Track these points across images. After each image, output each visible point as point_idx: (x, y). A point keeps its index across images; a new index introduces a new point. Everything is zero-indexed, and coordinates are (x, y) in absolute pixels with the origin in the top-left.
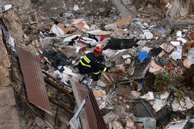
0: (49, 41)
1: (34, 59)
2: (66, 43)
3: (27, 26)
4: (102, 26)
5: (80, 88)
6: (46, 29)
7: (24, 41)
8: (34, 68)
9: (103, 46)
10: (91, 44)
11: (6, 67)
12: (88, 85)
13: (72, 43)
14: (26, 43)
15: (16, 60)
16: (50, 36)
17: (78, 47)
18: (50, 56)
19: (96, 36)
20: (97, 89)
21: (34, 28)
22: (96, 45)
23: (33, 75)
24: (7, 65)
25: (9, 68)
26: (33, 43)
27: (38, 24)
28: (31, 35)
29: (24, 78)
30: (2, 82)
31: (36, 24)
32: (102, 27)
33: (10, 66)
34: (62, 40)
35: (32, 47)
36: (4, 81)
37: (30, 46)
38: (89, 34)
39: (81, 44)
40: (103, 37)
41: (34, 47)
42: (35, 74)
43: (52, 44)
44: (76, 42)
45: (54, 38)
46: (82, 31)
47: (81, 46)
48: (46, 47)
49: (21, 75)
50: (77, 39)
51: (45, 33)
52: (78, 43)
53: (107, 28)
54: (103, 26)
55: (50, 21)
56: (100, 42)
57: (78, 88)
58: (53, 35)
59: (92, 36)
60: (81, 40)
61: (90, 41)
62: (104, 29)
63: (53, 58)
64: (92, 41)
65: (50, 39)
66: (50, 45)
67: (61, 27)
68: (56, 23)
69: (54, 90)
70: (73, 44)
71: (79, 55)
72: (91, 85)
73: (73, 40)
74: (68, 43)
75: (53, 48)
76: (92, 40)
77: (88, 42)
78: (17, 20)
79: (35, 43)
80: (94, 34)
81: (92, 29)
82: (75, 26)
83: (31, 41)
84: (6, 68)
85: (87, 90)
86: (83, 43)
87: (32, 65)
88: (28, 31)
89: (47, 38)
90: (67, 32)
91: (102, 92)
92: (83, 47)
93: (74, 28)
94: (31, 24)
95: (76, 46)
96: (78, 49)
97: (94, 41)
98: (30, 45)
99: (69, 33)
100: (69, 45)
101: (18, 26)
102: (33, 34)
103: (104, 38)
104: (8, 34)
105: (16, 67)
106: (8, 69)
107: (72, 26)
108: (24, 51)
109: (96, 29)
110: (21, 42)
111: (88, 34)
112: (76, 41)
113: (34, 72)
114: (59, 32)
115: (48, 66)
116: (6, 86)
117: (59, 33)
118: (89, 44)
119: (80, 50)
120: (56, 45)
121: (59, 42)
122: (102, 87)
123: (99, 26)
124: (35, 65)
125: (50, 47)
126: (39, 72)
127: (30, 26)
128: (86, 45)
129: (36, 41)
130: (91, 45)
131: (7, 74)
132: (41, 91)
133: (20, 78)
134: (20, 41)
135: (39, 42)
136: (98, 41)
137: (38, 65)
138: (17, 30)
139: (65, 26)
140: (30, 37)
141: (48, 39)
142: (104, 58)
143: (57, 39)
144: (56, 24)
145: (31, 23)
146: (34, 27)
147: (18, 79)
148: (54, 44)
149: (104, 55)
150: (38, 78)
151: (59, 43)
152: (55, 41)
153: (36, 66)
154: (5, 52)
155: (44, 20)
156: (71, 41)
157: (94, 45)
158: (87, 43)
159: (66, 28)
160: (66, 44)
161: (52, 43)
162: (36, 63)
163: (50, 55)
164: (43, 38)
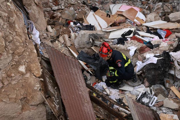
0: (87, 36)
1: (73, 64)
2: (113, 40)
3: (49, 14)
4: (165, 15)
5: (141, 111)
6: (77, 18)
7: (48, 37)
8: (74, 78)
9: (172, 45)
10: (152, 42)
11: (35, 75)
12: (150, 105)
13: (122, 40)
14: (51, 40)
15: (45, 65)
16: (87, 30)
17: (133, 47)
18: (90, 61)
19: (158, 31)
20: (164, 112)
21: (60, 17)
22: (159, 43)
23: (73, 89)
24: (37, 72)
25: (39, 77)
26: (61, 39)
27: (66, 10)
28: (58, 28)
29: (61, 93)
30: (29, 98)
31: (61, 10)
32: (164, 17)
33: (41, 73)
34: (106, 35)
35: (60, 46)
36: (32, 98)
37: (57, 45)
38: (147, 27)
39: (136, 42)
40: (169, 32)
41: (62, 46)
42: (76, 88)
43: (92, 42)
44: (129, 39)
45: (94, 32)
46: (134, 23)
47: (137, 46)
48: (82, 46)
49: (56, 88)
50: (130, 34)
51: (79, 24)
52: (132, 41)
53: (173, 18)
54: (167, 15)
55: (82, 7)
56: (164, 39)
57: (138, 110)
58: (90, 27)
59: (151, 30)
60: (136, 36)
61: (151, 37)
62: (168, 20)
63: (95, 64)
64: (153, 38)
65: (88, 34)
66: (88, 43)
67: (102, 16)
68: (95, 9)
69: (102, 112)
70: (124, 42)
71: (135, 59)
72: (154, 106)
73: (123, 35)
74: (116, 40)
75: (93, 48)
76: (152, 36)
77: (147, 40)
78: (37, 3)
79: (64, 40)
80: (155, 27)
81: (149, 20)
82: (124, 14)
83: (58, 37)
84: (35, 77)
85: (150, 112)
86: (140, 41)
87: (70, 74)
88: (51, 20)
89: (83, 32)
90: (111, 24)
91: (172, 117)
92: (139, 47)
93: (122, 18)
94: (54, 11)
95: (130, 45)
96: (133, 49)
97: (156, 38)
98: (57, 42)
99: (114, 25)
100: (118, 44)
101: (39, 13)
102: (61, 26)
103: (171, 34)
104: (30, 23)
105: (48, 76)
106: (38, 79)
107: (119, 15)
108: (57, 51)
109: (156, 20)
110: (44, 38)
111: (145, 27)
112: (129, 37)
113: (74, 84)
114: (98, 23)
115: (86, 76)
116: (35, 105)
117: (99, 25)
118: (149, 43)
119: (135, 52)
120: (97, 43)
121: (101, 38)
122: (172, 109)
123: (160, 15)
124: (74, 73)
125: (88, 47)
126: (81, 84)
127: (54, 14)
128: (144, 43)
129: (66, 36)
130: (151, 44)
131: (38, 86)
132: (87, 113)
133: (55, 93)
134: (43, 35)
135: (70, 37)
136: (162, 38)
137: (78, 73)
138: (38, 19)
139: (107, 15)
140: (57, 30)
141: (85, 34)
142: (174, 65)
143: (98, 34)
144: (95, 12)
145: (53, 8)
146: (59, 14)
147: (53, 94)
148: (95, 42)
149: (174, 60)
150: (80, 93)
151: (102, 41)
152: (96, 37)
153: (76, 75)
154: (34, 53)
155: (74, 5)
156: (120, 37)
157: (156, 43)
158: (146, 42)
159: (110, 17)
160: (112, 42)
161: (91, 40)
162: (76, 70)
163: (90, 58)
164: (76, 32)
